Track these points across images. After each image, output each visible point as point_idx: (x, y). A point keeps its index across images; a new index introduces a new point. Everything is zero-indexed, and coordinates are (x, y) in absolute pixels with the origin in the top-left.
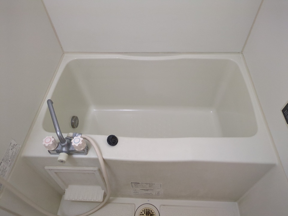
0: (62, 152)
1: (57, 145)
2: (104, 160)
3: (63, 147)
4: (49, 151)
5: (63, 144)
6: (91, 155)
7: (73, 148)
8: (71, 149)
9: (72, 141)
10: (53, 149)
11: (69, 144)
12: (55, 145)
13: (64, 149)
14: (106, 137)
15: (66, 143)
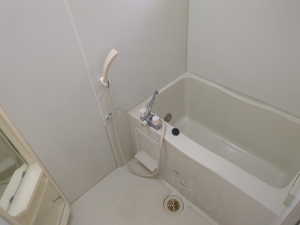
0: (146, 120)
1: (146, 116)
2: (164, 139)
3: (148, 117)
4: (141, 117)
5: (148, 116)
6: (159, 132)
7: (152, 122)
8: (151, 122)
9: (154, 117)
10: (143, 117)
11: (151, 119)
12: (145, 115)
13: (148, 119)
14: (173, 128)
15: (150, 116)
